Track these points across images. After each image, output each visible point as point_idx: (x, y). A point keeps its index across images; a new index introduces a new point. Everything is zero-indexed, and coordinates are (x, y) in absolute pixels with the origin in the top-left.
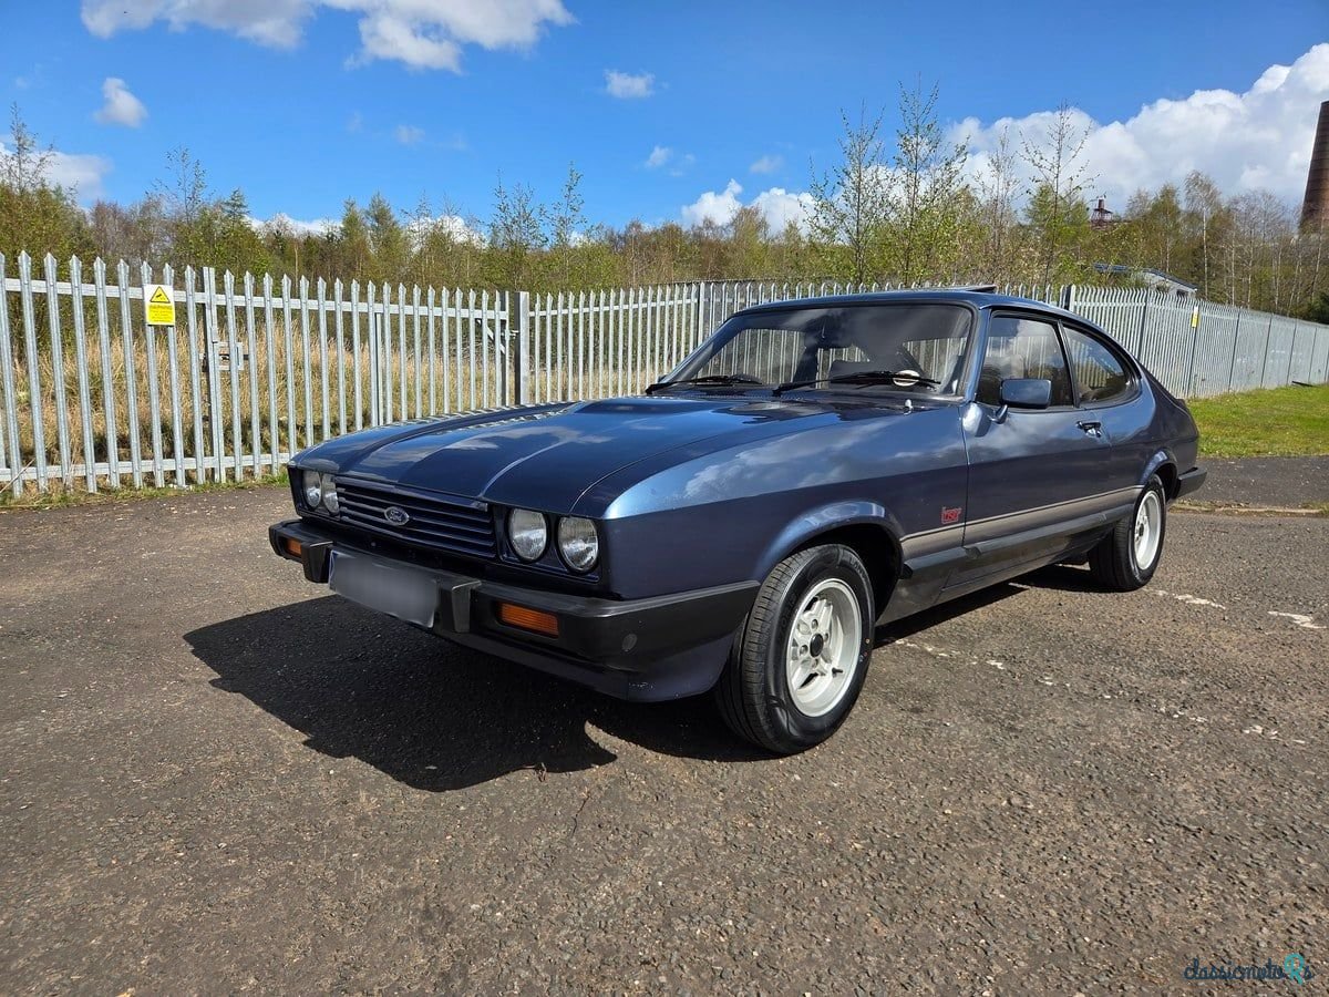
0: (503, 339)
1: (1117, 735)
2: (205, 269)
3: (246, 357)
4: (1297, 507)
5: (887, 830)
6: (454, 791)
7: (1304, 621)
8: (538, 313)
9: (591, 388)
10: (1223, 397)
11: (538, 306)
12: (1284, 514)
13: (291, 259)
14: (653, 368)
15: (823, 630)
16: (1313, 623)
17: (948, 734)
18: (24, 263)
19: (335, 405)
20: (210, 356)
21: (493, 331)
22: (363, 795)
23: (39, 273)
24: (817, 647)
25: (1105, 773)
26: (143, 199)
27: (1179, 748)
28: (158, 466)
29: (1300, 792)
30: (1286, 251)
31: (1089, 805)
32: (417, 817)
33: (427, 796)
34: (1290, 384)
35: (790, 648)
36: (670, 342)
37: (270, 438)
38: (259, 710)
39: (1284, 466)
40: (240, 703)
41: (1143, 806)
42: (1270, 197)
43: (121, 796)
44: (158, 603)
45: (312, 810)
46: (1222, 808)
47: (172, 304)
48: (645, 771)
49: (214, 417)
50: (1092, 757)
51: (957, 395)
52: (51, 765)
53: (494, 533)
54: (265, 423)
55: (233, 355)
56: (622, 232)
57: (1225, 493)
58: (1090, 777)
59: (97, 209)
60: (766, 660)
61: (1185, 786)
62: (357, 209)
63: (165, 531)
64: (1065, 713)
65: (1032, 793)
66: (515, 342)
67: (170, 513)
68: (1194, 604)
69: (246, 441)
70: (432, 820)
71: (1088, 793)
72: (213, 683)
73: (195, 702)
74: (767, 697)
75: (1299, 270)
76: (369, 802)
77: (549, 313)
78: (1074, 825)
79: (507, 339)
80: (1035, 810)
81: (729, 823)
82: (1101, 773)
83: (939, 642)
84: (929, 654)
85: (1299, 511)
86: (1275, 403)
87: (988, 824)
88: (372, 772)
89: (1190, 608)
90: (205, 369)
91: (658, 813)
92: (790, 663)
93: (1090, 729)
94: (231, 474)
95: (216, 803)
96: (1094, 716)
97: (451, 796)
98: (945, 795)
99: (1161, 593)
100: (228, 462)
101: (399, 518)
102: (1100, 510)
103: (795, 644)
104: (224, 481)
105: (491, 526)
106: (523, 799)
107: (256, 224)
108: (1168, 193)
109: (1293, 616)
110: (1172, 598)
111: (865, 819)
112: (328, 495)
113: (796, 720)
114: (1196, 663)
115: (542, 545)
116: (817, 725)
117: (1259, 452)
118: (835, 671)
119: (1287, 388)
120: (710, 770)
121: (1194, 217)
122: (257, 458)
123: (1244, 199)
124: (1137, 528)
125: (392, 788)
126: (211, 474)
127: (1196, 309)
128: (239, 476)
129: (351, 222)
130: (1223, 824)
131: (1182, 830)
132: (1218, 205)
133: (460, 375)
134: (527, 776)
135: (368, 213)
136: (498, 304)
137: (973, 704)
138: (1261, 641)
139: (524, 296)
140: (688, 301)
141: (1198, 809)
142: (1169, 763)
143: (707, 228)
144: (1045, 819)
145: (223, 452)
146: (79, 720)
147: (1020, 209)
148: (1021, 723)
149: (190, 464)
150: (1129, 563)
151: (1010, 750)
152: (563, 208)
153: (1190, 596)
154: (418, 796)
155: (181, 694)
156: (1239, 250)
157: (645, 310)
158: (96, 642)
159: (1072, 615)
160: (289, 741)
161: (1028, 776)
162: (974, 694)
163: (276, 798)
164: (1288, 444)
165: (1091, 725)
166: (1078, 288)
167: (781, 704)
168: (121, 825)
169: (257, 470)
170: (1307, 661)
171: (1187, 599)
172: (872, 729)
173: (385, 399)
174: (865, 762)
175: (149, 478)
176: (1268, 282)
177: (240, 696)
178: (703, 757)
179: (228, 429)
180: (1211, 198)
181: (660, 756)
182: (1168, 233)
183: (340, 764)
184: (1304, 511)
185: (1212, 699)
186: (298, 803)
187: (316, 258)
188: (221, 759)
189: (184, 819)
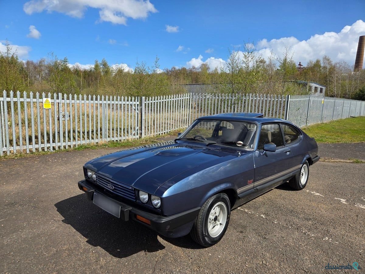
0: (138, 109)
1: (291, 241)
2: (59, 93)
3: (69, 116)
4: (347, 160)
5: (231, 271)
6: (124, 258)
7: (343, 201)
8: (147, 102)
9: (161, 119)
10: (330, 122)
11: (147, 100)
12: (343, 162)
13: (80, 76)
14: (178, 112)
15: (217, 214)
16: (346, 202)
17: (249, 240)
18: (12, 94)
19: (93, 126)
20: (60, 116)
21: (135, 107)
22: (102, 259)
23: (15, 96)
24: (216, 219)
25: (287, 253)
26: (40, 60)
27: (306, 245)
28: (46, 146)
29: (335, 259)
30: (350, 77)
31: (282, 264)
32: (115, 266)
33: (118, 259)
34: (349, 117)
35: (209, 220)
36: (183, 104)
37: (75, 136)
38: (75, 230)
39: (344, 146)
40: (70, 228)
41: (295, 264)
42: (345, 63)
43: (42, 259)
44: (48, 193)
45: (89, 264)
46: (315, 265)
47: (50, 103)
48: (172, 252)
49: (61, 132)
50: (284, 248)
51: (252, 149)
52: (23, 248)
53: (135, 195)
54: (74, 131)
55: (66, 115)
56: (170, 70)
57: (328, 155)
58: (283, 254)
59: (27, 62)
60: (202, 226)
61: (306, 257)
62: (98, 63)
63: (48, 167)
64: (279, 233)
65: (268, 259)
66: (141, 109)
67: (49, 161)
68: (316, 195)
69: (69, 137)
70: (119, 267)
71: (282, 260)
72: (63, 221)
73: (58, 227)
74: (203, 234)
75: (353, 83)
76: (103, 261)
77: (150, 102)
78: (278, 270)
79: (139, 109)
80: (269, 265)
81: (193, 269)
82: (286, 253)
83: (249, 208)
84: (246, 212)
85: (348, 161)
86: (344, 124)
87: (257, 269)
88: (103, 251)
89: (314, 196)
90: (59, 119)
91: (175, 266)
92: (209, 224)
93: (284, 238)
94: (65, 147)
95: (65, 262)
96: (286, 234)
97: (124, 259)
98: (247, 260)
99: (308, 191)
100: (64, 144)
101: (112, 187)
102: (290, 173)
103: (210, 219)
104: (63, 149)
105: (134, 193)
106: (141, 261)
107: (70, 66)
108: (318, 61)
109: (341, 199)
110: (310, 193)
111: (226, 268)
112: (93, 176)
113: (210, 239)
114: (314, 216)
115: (147, 199)
116: (216, 239)
117: (338, 142)
118: (220, 224)
119: (348, 119)
120: (188, 252)
121: (325, 68)
122: (72, 142)
123: (338, 63)
124: (301, 174)
125: (109, 257)
126: (59, 147)
127: (323, 99)
128: (67, 147)
129: (97, 66)
130: (314, 270)
131: (304, 272)
132: (331, 65)
133: (126, 115)
134: (142, 253)
135: (101, 64)
136: (136, 100)
137: (256, 230)
138: (331, 208)
139: (143, 98)
140: (187, 98)
141: (308, 265)
142: (303, 250)
143: (193, 69)
144: (271, 268)
145: (63, 141)
146: (29, 233)
147: (278, 66)
148: (267, 236)
149: (54, 145)
150: (299, 184)
151: (264, 245)
152: (154, 67)
153: (315, 192)
154: (116, 259)
155: (55, 225)
156: (337, 77)
157: (176, 100)
158: (32, 207)
159: (284, 198)
160: (83, 240)
161: (268, 254)
162: (256, 226)
163: (80, 260)
164: (346, 139)
165: (285, 237)
166: (291, 96)
167: (206, 236)
168: (42, 268)
169: (72, 146)
170: (342, 215)
171: (314, 193)
172: (230, 238)
173: (106, 123)
174: (227, 249)
175: (43, 149)
176: (345, 86)
177: (69, 225)
178: (187, 248)
179: (64, 133)
180: (330, 63)
181: (176, 247)
182: (318, 72)
183: (95, 249)
184: (349, 161)
185: (316, 228)
186: (85, 261)
187: (87, 76)
188: (66, 247)
189: (57, 266)
